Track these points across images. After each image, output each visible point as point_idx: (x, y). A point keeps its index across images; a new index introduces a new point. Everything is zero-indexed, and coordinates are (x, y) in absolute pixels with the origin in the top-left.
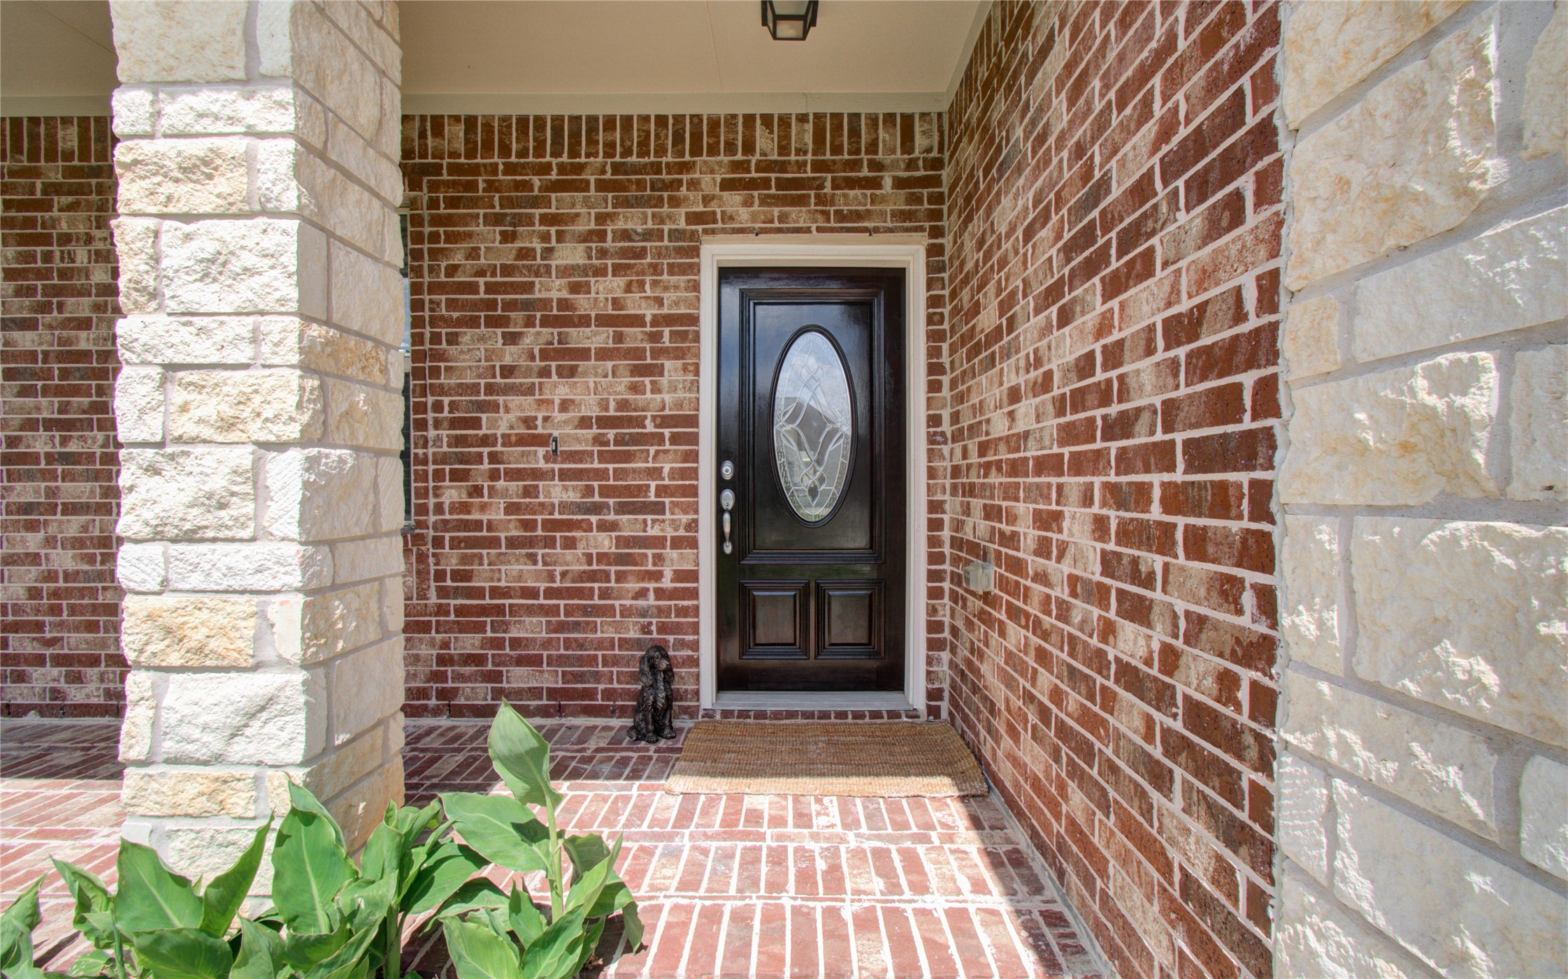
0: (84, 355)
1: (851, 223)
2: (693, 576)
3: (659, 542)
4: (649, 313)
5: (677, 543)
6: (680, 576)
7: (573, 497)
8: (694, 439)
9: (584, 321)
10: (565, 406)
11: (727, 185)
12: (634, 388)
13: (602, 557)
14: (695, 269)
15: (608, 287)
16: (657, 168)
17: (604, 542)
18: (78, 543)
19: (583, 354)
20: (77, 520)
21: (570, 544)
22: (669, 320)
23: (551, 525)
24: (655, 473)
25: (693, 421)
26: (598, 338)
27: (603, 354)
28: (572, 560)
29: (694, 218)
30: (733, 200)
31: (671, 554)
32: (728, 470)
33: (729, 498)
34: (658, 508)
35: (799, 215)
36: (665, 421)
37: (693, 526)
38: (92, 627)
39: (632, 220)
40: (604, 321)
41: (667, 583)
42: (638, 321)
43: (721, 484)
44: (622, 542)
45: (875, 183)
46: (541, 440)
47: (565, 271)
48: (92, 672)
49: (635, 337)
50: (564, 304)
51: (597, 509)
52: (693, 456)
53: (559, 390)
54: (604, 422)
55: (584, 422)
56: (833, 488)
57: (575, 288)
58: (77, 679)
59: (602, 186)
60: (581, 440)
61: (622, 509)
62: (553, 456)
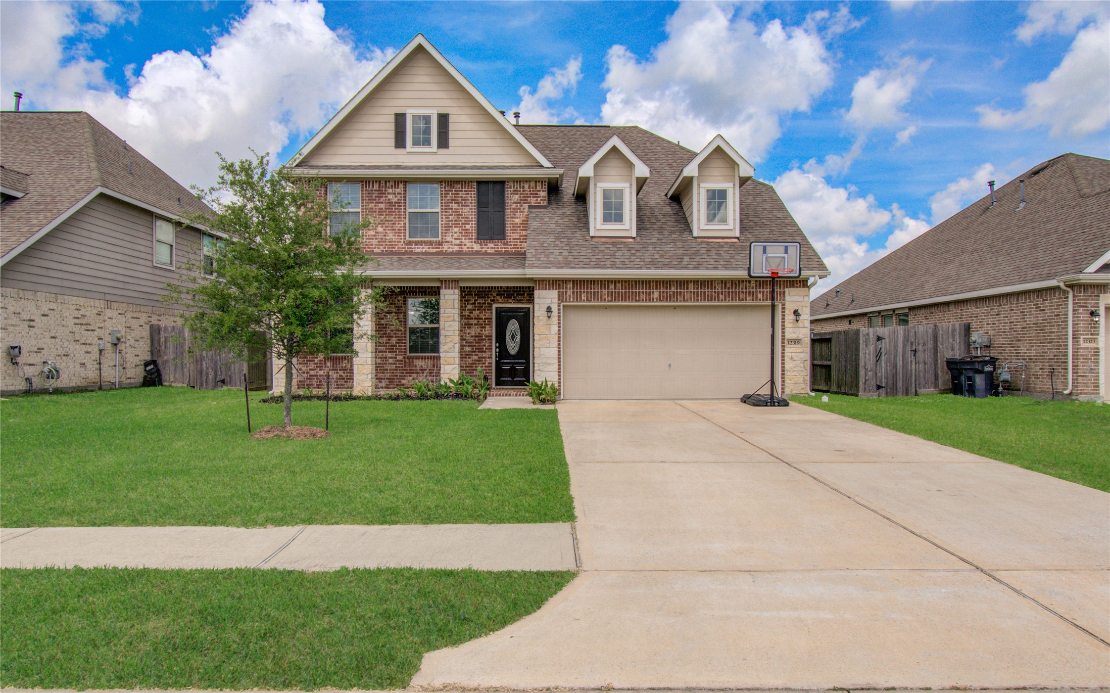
0: (383, 324)
1: (519, 301)
2: (491, 363)
3: (485, 357)
4: (484, 317)
5: (489, 358)
6: (489, 363)
7: (470, 350)
8: (491, 340)
9: (472, 319)
10: (469, 334)
11: (497, 295)
12: (481, 331)
13: (475, 360)
14: (491, 309)
15: (476, 313)
16: (485, 291)
17: (476, 358)
18: (381, 358)
19: (472, 324)
20: (381, 354)
21: (469, 358)
22: (487, 319)
23: (466, 355)
24: (485, 346)
25: (491, 336)
26: (475, 322)
27: (475, 324)
28: (470, 361)
29: (491, 300)
30: (498, 297)
31: (488, 359)
32: (497, 345)
33: (498, 349)
34: (485, 352)
35: (510, 300)
36: (486, 336)
37: (491, 355)
38: (383, 373)
39: (480, 301)
40: (475, 318)
41: (487, 365)
42: (482, 319)
43: (496, 347)
44: (479, 357)
45: (524, 295)
46: (465, 340)
47: (469, 310)
48: (383, 381)
49: (481, 322)
50: (468, 316)
51: (474, 352)
52: (491, 343)
53: (468, 331)
54: (475, 336)
55: (472, 337)
56: (517, 349)
57: (470, 313)
58: (380, 382)
59: (475, 295)
60: (471, 340)
61: (479, 352)
62: (467, 342)
